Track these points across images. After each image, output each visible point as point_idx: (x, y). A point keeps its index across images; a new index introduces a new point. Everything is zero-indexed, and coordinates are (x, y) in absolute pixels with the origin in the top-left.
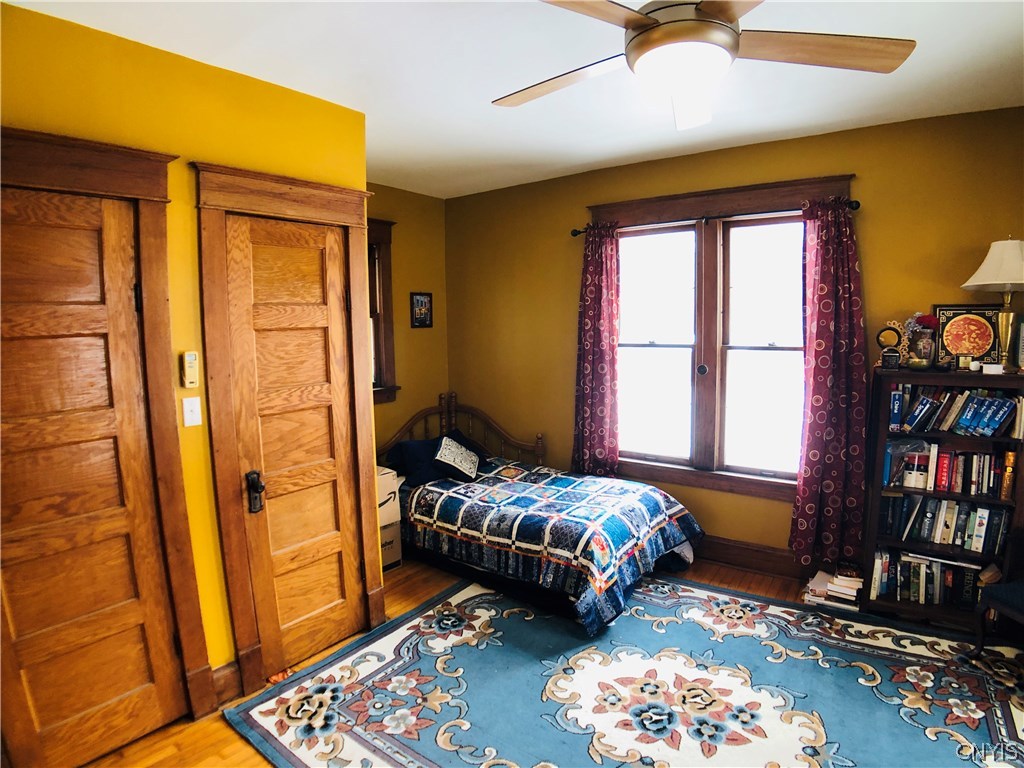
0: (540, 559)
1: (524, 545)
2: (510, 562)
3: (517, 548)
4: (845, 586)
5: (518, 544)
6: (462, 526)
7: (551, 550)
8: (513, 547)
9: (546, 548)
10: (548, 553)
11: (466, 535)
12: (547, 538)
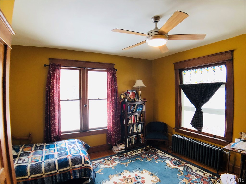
0: (69, 172)
1: (62, 170)
2: (57, 178)
3: (60, 172)
4: (122, 147)
5: (60, 170)
6: (31, 175)
7: (74, 167)
8: (58, 172)
9: (71, 167)
10: (72, 168)
11: (34, 177)
12: (71, 164)
